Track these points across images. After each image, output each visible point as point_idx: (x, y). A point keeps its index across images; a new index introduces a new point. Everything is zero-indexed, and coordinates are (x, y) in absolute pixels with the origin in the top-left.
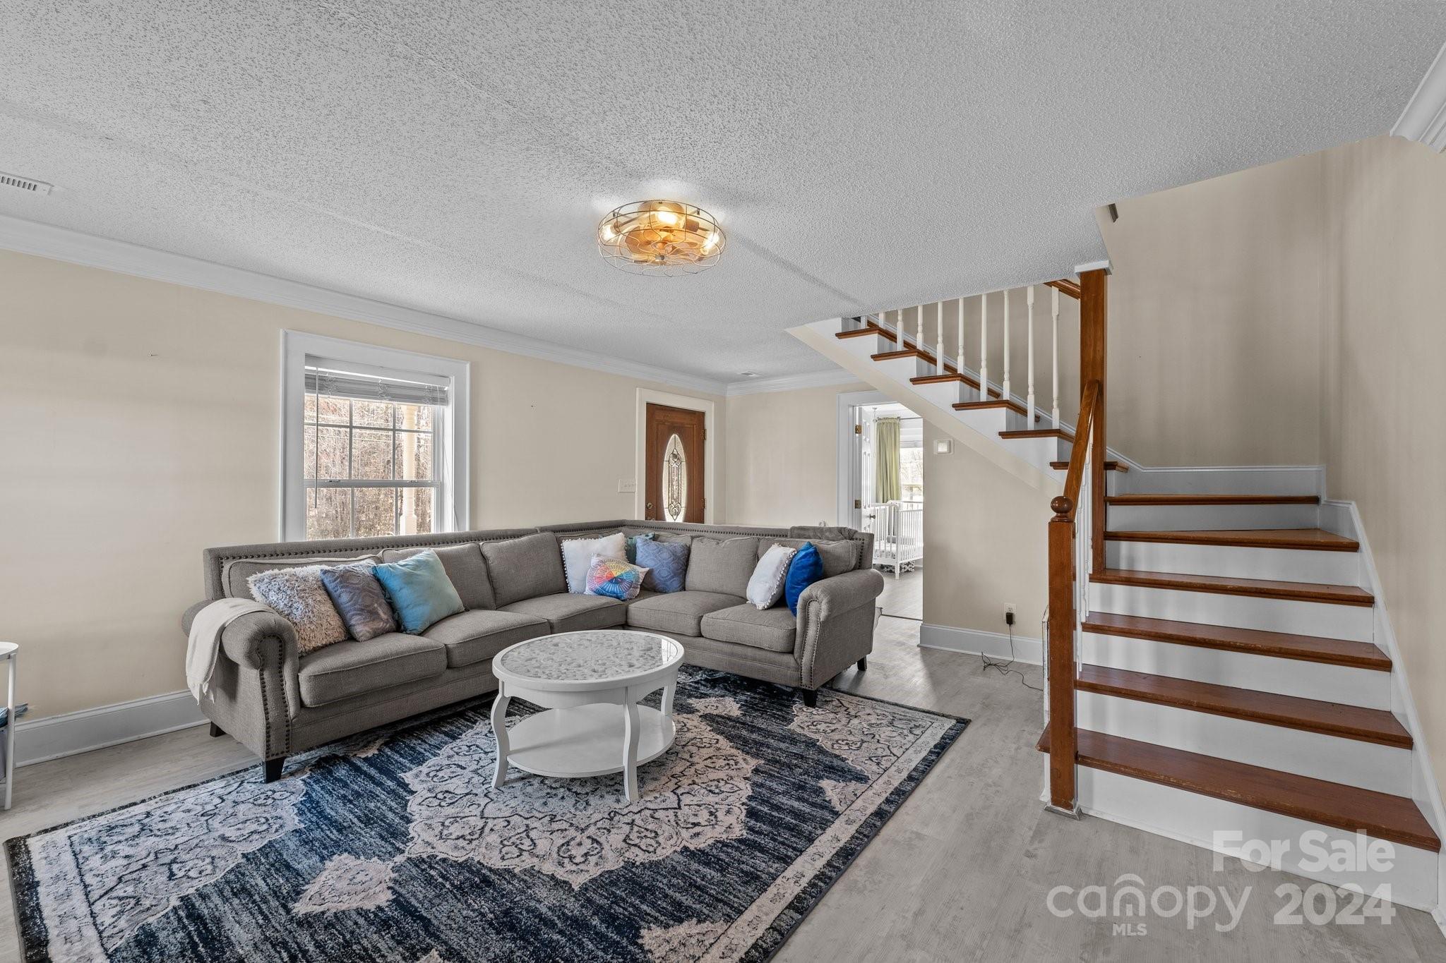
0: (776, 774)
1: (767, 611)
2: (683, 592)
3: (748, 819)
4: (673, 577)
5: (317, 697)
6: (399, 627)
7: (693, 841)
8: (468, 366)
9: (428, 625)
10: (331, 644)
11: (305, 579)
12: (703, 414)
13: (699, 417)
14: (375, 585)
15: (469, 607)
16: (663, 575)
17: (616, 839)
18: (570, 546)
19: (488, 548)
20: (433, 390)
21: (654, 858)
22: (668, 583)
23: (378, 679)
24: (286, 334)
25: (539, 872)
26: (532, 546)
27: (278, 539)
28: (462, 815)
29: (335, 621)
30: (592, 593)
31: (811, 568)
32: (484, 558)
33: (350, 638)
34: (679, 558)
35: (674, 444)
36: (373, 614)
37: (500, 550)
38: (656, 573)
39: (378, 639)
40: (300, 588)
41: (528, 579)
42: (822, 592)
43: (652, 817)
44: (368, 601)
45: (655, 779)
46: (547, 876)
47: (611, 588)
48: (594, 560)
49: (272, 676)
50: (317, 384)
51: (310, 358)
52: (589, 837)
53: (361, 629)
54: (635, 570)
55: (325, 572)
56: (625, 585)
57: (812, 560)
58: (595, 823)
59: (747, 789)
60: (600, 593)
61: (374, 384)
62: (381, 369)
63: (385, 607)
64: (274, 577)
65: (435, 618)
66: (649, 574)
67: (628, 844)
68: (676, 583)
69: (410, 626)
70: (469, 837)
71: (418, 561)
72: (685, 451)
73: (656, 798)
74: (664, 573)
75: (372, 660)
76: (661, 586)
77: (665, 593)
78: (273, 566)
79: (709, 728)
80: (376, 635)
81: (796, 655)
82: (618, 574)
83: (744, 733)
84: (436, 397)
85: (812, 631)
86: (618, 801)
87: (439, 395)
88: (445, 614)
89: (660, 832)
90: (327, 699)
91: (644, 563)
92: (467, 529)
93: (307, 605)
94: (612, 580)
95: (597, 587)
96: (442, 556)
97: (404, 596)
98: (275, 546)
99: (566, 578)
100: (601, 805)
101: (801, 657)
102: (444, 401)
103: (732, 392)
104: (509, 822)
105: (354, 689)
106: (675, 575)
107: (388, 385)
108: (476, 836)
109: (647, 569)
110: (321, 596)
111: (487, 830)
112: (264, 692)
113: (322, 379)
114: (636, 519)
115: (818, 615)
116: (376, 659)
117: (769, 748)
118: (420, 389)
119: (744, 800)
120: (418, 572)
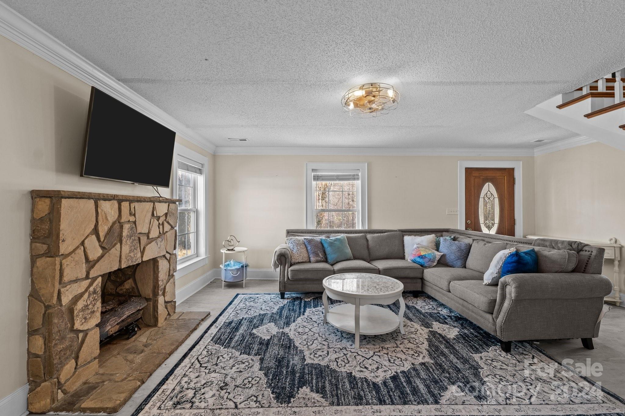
0: (431, 370)
1: (487, 286)
2: (464, 269)
3: (389, 378)
4: (457, 260)
5: (292, 276)
6: (326, 261)
7: (357, 372)
8: (366, 164)
9: (335, 262)
10: (304, 262)
11: (299, 241)
12: (513, 170)
13: (510, 172)
14: (320, 245)
15: (355, 258)
16: (451, 258)
17: (333, 356)
18: (407, 239)
19: (369, 236)
20: (354, 175)
21: (338, 369)
22: (455, 262)
23: (309, 276)
24: (307, 164)
25: (303, 352)
26: (388, 237)
27: (305, 228)
28: (306, 326)
29: (306, 255)
30: (411, 261)
31: (514, 264)
32: (367, 240)
33: (310, 262)
34: (463, 250)
35: (489, 189)
36: (317, 255)
37: (373, 237)
38: (447, 256)
39: (316, 263)
40: (298, 244)
41: (385, 250)
42: (512, 280)
43: (355, 357)
44: (316, 250)
45: (374, 345)
46: (304, 355)
47: (419, 260)
48: (415, 246)
49: (283, 267)
50: (317, 178)
51: (313, 170)
52: (328, 351)
53: (312, 259)
54: (433, 253)
55: (305, 239)
56: (427, 260)
57: (515, 259)
58: (335, 348)
59: (407, 367)
60: (414, 261)
61: (333, 176)
62: (336, 170)
63: (323, 253)
64: (291, 239)
65: (338, 260)
66: (443, 256)
67: (336, 360)
68: (459, 263)
69: (329, 261)
70: (300, 333)
71: (337, 238)
72: (497, 192)
73: (365, 351)
74: (451, 257)
75: (308, 269)
76: (450, 264)
77: (454, 267)
78: (298, 236)
79: (427, 337)
80: (317, 262)
81: (494, 316)
82: (424, 254)
83: (442, 346)
84: (355, 178)
85: (506, 304)
86: (351, 345)
87: (356, 177)
88: (344, 259)
89: (350, 362)
90: (295, 278)
91: (442, 251)
92: (367, 228)
93: (298, 249)
94: (420, 256)
95: (413, 258)
96: (348, 238)
97: (328, 250)
98: (304, 230)
99: (405, 253)
100: (345, 343)
101: (497, 318)
102: (358, 179)
103: (538, 153)
104: (314, 334)
105: (302, 277)
106: (459, 259)
107: (338, 176)
108: (302, 334)
109: (442, 254)
110: (304, 247)
111: (307, 334)
112: (280, 272)
113: (318, 176)
114: (459, 229)
115: (510, 294)
116: (309, 269)
117: (445, 358)
118: (350, 175)
119: (399, 371)
120: (335, 242)
